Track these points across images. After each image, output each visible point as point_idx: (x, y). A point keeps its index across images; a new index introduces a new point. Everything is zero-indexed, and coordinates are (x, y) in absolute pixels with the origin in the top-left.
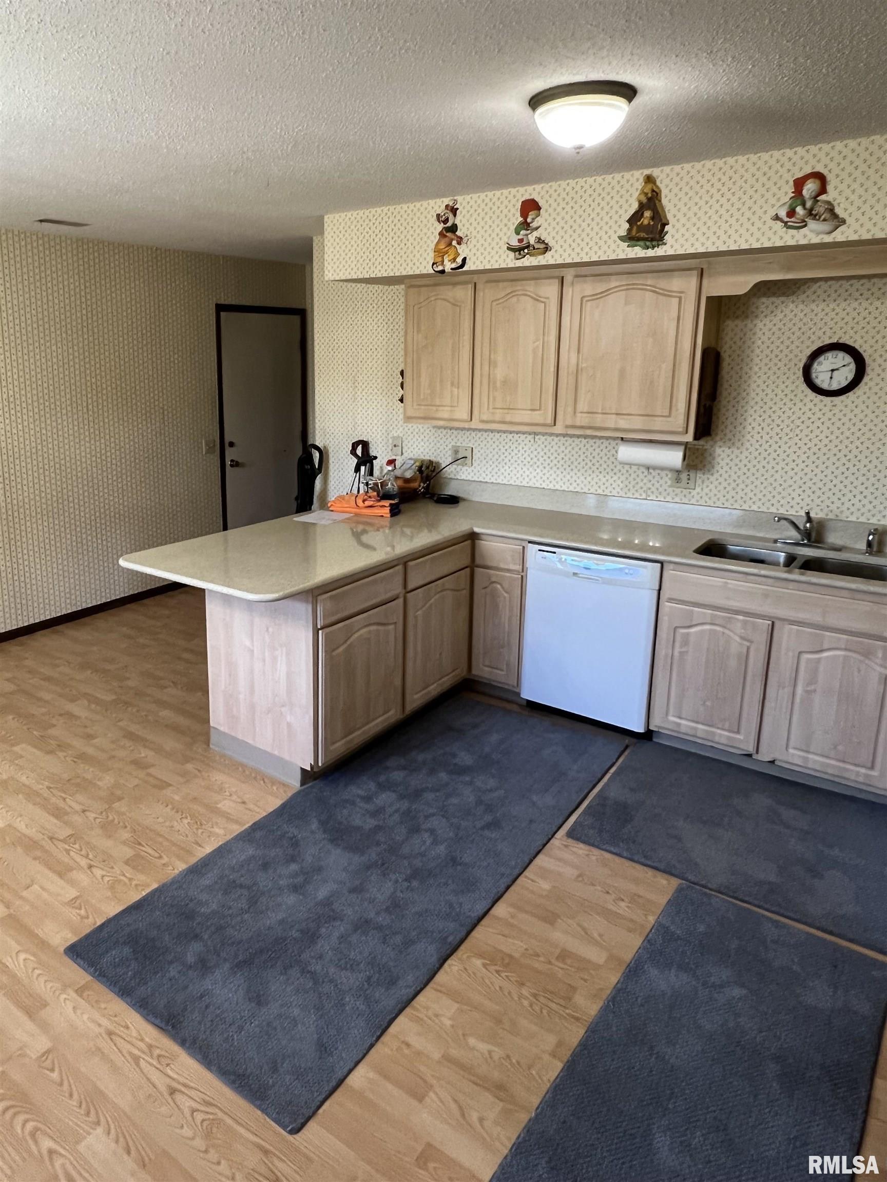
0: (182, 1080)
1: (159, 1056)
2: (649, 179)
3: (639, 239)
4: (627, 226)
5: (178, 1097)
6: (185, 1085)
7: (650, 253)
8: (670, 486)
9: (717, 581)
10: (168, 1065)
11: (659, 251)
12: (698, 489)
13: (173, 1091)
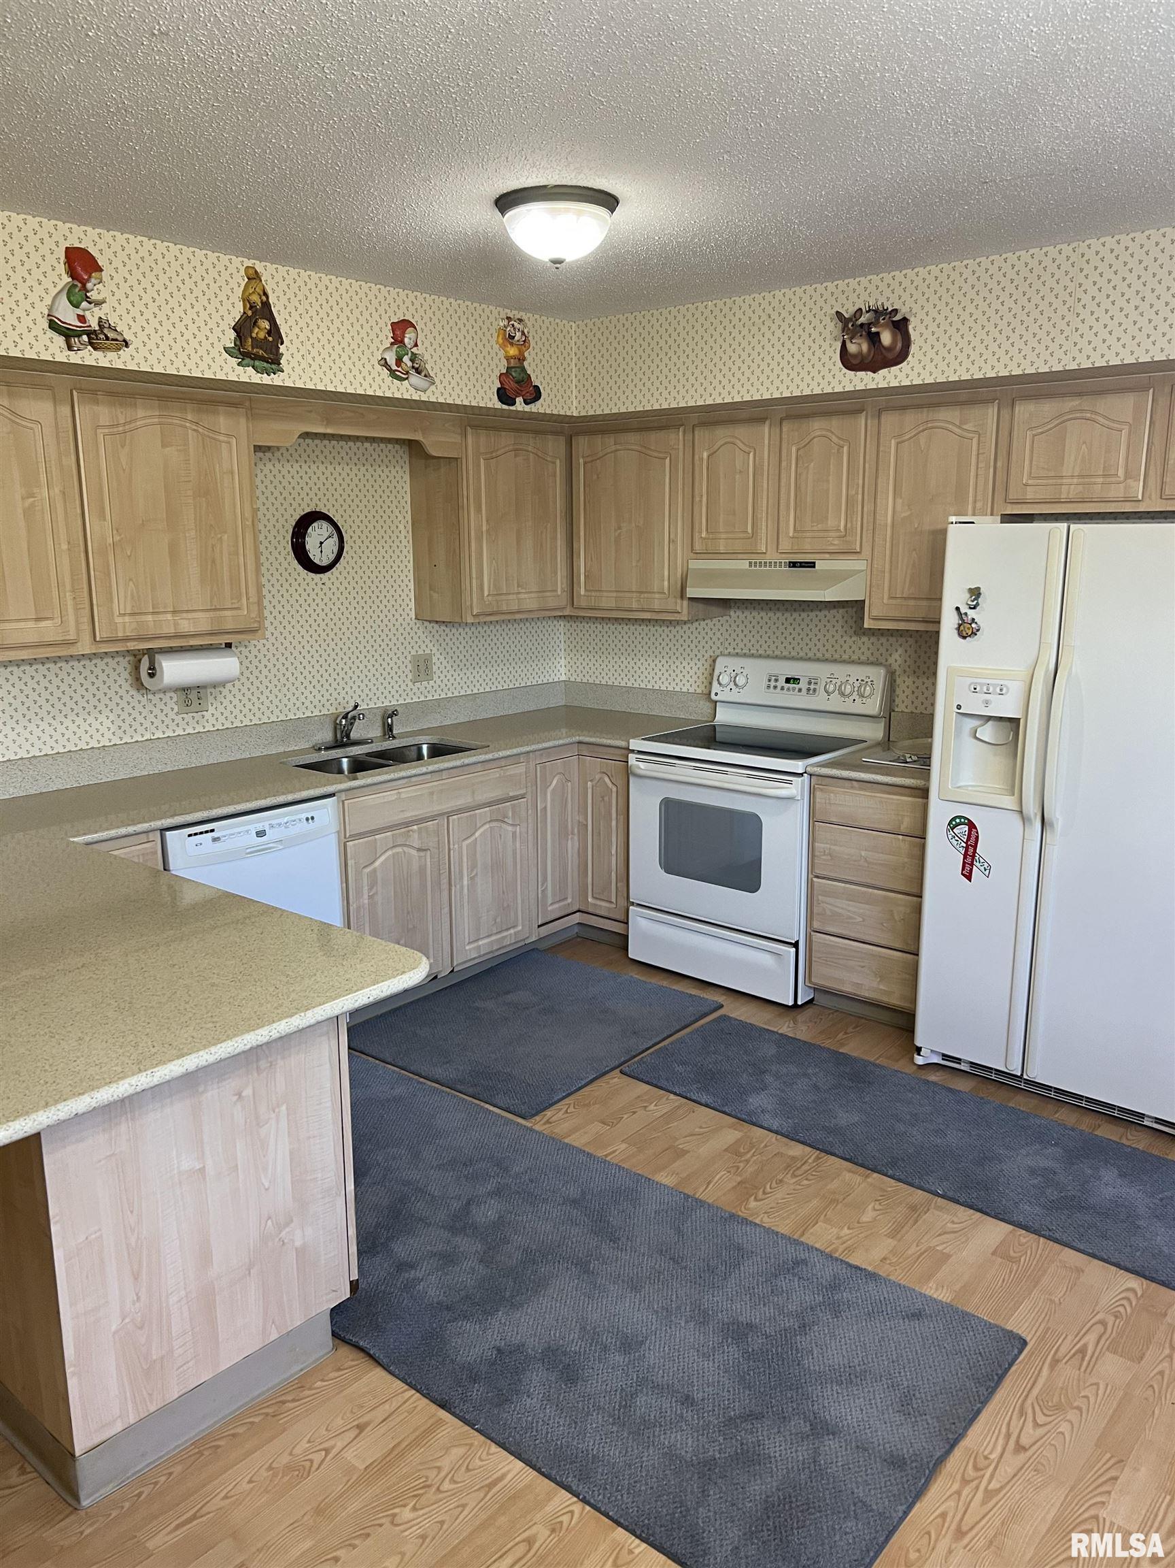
0: (1001, 1441)
1: (976, 1468)
2: (254, 277)
3: (257, 357)
4: (233, 335)
5: (1025, 1441)
6: (1008, 1436)
7: (266, 379)
8: (177, 714)
9: (391, 796)
10: (986, 1458)
11: (276, 380)
12: (211, 710)
13: (1019, 1448)
